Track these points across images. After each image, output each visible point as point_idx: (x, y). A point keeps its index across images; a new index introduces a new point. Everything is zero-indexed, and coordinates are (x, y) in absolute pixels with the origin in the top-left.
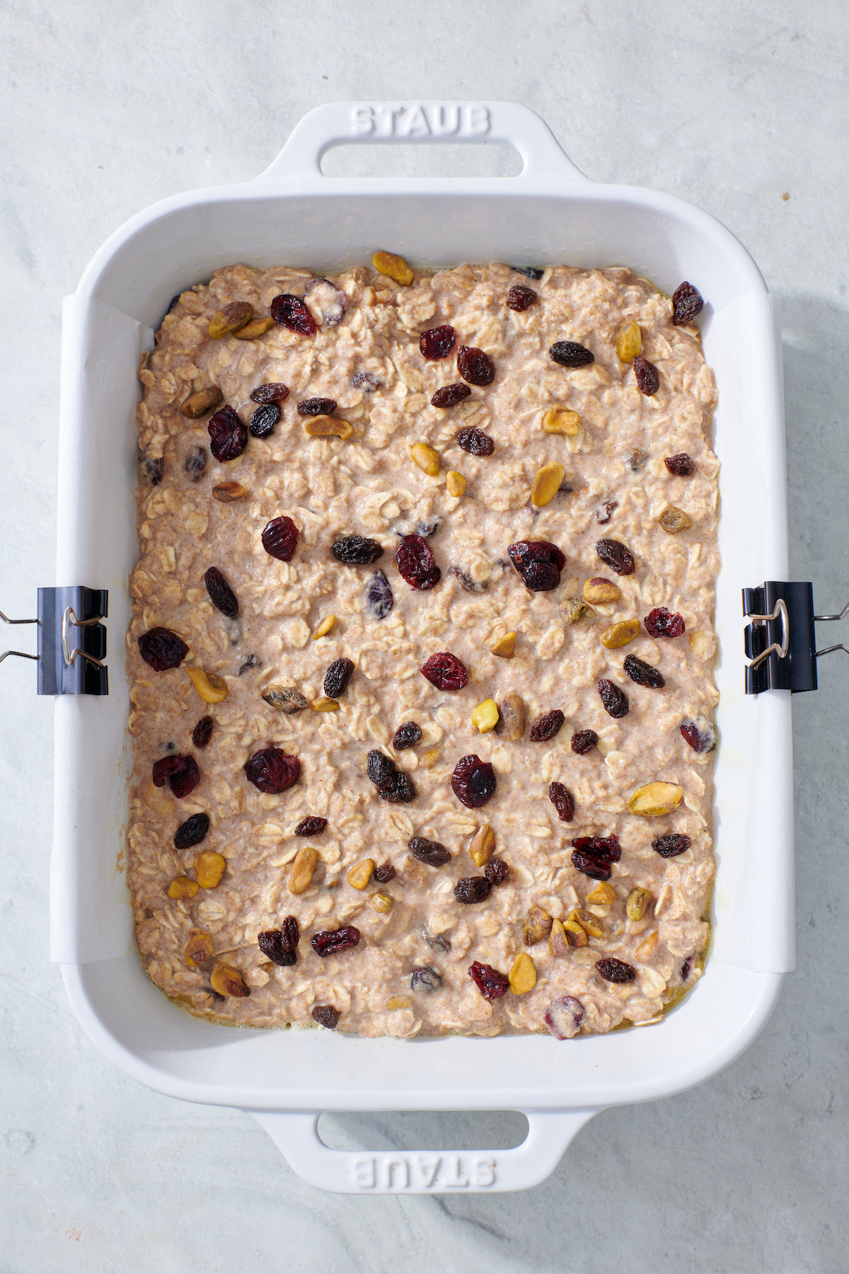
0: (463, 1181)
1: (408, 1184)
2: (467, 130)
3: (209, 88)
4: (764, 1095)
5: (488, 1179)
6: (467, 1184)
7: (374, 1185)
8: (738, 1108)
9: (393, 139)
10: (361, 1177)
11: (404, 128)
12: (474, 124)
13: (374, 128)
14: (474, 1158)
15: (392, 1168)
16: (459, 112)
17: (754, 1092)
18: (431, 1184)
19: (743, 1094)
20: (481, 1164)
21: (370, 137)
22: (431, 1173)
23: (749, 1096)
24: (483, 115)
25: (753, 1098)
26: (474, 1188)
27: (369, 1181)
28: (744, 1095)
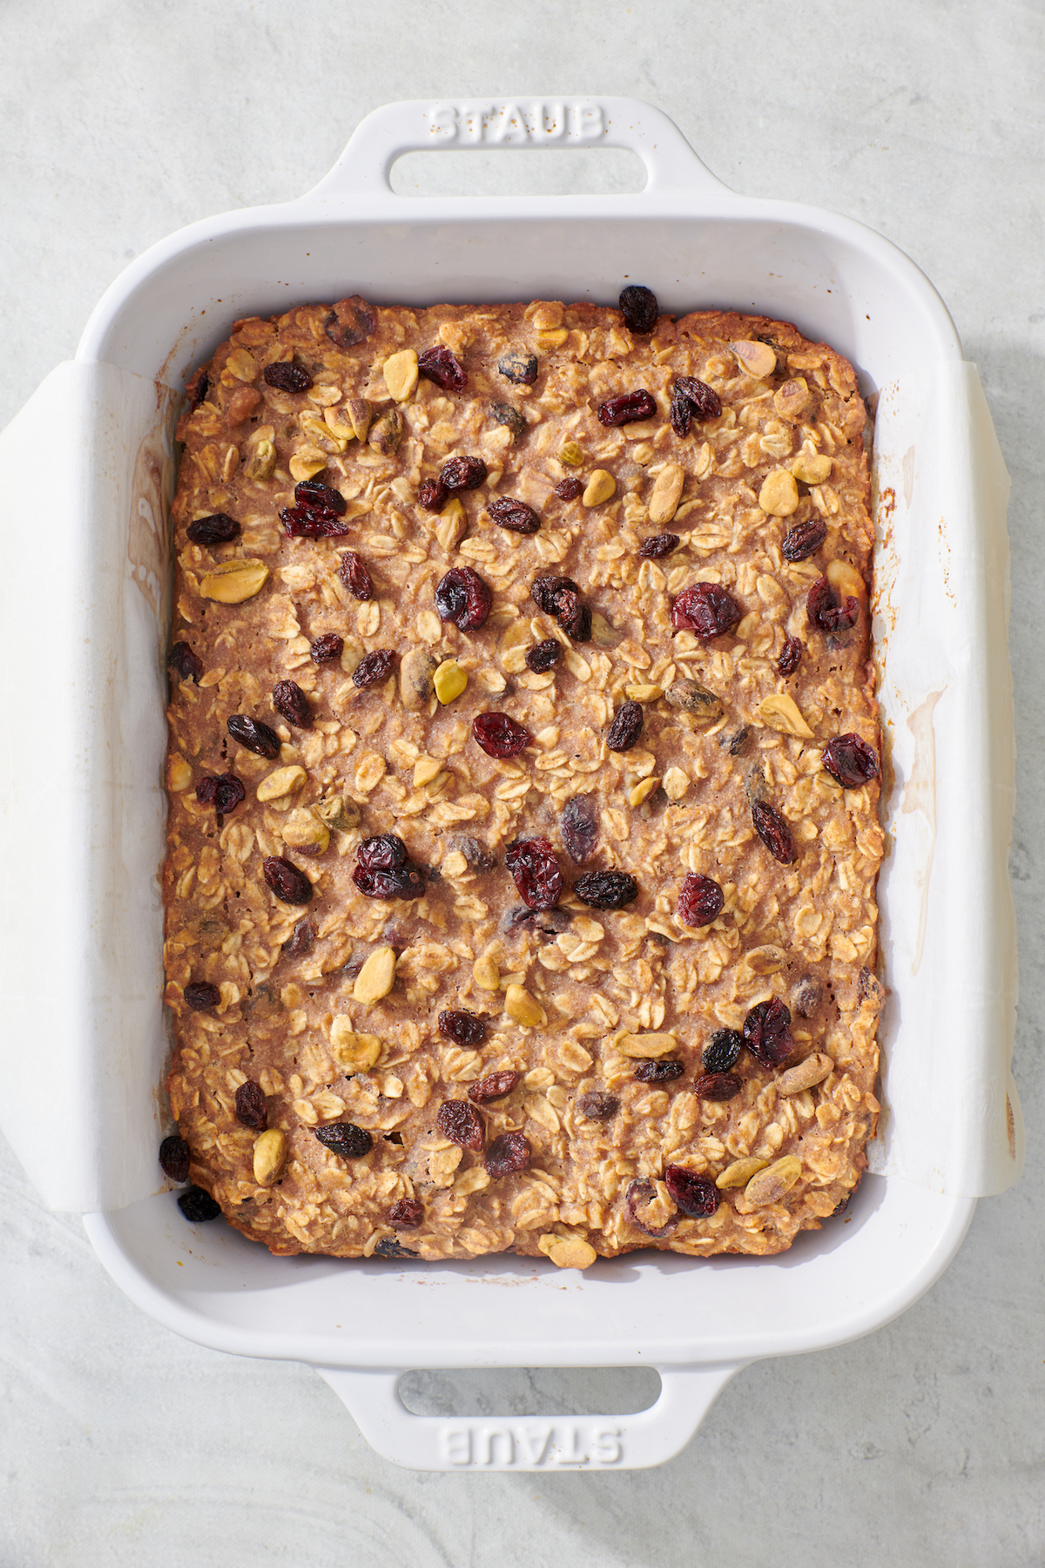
0: (580, 1457)
1: (513, 1461)
2: (577, 134)
3: (165, 173)
4: (881, 1453)
5: (613, 1454)
6: (587, 1460)
7: (470, 1462)
8: (848, 1470)
9: (483, 144)
10: (454, 1451)
11: (498, 131)
12: (585, 126)
13: (457, 134)
14: (594, 1426)
15: (492, 1440)
16: (566, 112)
17: (869, 1450)
18: (541, 1461)
19: (853, 1452)
20: (603, 1436)
21: (454, 143)
22: (541, 1447)
23: (862, 1456)
24: (596, 115)
25: (867, 1458)
26: (594, 1466)
27: (464, 1457)
28: (855, 1454)
